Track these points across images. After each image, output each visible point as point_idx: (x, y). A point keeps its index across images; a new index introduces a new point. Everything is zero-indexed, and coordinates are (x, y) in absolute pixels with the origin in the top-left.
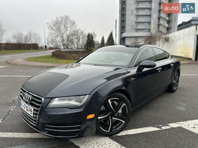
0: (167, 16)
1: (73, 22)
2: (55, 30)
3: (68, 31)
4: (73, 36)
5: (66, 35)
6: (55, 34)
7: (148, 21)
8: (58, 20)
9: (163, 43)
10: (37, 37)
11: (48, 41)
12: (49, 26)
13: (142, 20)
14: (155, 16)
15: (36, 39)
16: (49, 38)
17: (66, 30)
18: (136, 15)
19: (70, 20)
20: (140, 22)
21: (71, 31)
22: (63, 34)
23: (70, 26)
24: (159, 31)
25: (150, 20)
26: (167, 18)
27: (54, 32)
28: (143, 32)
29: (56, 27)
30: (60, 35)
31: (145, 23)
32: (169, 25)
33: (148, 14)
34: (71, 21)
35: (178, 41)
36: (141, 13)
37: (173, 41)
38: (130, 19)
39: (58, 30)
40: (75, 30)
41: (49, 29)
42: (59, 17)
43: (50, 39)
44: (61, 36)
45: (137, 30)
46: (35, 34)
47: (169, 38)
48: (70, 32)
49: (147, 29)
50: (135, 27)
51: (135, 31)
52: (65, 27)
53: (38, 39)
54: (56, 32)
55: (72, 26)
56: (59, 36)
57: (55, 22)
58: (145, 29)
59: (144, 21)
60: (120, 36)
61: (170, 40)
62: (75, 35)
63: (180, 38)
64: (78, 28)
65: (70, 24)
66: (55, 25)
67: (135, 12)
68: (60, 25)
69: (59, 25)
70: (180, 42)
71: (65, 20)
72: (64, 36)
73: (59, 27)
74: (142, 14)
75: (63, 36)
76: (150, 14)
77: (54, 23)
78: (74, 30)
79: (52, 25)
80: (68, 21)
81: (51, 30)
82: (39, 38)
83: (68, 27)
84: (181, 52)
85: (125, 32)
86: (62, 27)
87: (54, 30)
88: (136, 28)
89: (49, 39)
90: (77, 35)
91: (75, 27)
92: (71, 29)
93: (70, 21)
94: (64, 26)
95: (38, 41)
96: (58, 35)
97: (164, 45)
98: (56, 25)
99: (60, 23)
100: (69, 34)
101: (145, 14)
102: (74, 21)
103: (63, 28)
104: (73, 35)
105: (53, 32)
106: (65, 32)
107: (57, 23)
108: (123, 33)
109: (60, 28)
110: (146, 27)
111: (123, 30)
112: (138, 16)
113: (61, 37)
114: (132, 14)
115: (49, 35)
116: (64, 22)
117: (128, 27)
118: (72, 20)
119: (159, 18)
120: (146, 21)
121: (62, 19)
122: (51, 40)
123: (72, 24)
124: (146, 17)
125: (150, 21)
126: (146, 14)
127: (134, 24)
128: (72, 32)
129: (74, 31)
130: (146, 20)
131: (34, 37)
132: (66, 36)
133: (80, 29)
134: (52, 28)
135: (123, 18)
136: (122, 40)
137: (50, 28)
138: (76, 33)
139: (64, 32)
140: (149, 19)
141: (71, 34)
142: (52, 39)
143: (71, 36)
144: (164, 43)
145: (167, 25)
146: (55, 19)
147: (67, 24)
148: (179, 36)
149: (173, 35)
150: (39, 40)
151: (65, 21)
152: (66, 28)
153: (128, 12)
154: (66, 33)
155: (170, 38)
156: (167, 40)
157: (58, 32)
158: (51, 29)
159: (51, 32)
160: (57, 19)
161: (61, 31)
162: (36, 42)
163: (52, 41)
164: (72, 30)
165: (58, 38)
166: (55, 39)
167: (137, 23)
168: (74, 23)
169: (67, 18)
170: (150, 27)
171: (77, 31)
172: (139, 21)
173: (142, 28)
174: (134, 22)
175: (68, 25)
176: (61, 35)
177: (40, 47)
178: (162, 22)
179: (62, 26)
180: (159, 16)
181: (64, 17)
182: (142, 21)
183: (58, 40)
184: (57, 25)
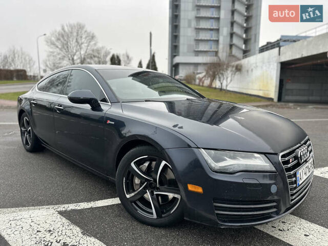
0: (243, 31)
1: (91, 35)
2: (60, 47)
3: (82, 50)
4: (91, 58)
5: (79, 56)
6: (59, 54)
7: (215, 39)
8: (64, 31)
9: (232, 75)
10: (27, 58)
11: (47, 66)
12: (49, 41)
13: (206, 37)
14: (225, 31)
15: (23, 61)
16: (49, 60)
17: (78, 47)
18: (196, 29)
19: (86, 31)
20: (202, 40)
21: (88, 50)
22: (74, 56)
23: (85, 42)
24: (231, 55)
25: (218, 37)
26: (244, 36)
27: (58, 50)
28: (207, 56)
29: (62, 42)
30: (68, 57)
31: (210, 42)
32: (246, 47)
33: (215, 28)
34: (88, 34)
35: (254, 71)
36: (204, 24)
37: (248, 71)
38: (187, 34)
39: (65, 47)
40: (95, 48)
41: (48, 46)
42: (67, 26)
43: (51, 63)
44: (71, 58)
45: (198, 53)
46: (23, 54)
47: (241, 66)
48: (86, 52)
49: (212, 51)
50: (195, 47)
51: (194, 54)
52: (76, 44)
53: (28, 61)
54: (62, 50)
55: (90, 42)
56: (66, 59)
57: (59, 35)
58: (210, 51)
59: (208, 38)
60: (170, 62)
61: (244, 70)
62: (94, 56)
63: (257, 66)
64: (100, 45)
65: (86, 38)
66: (58, 39)
67: (194, 24)
68: (68, 39)
69: (66, 38)
70: (257, 73)
71: (78, 31)
72: (75, 58)
73: (67, 44)
74: (206, 27)
75: (73, 59)
76: (217, 28)
77: (57, 35)
78: (92, 48)
79: (53, 39)
80: (83, 32)
81: (52, 48)
82: (30, 60)
83: (82, 43)
84: (258, 89)
85: (178, 55)
86: (72, 43)
87: (57, 47)
88: (196, 50)
89: (48, 63)
90: (98, 57)
91: (95, 44)
92: (88, 46)
93: (86, 33)
94: (74, 41)
95: (28, 66)
96: (64, 57)
97: (234, 77)
98: (62, 39)
99: (68, 35)
100: (85, 55)
101: (209, 27)
102: (93, 34)
103: (74, 45)
104: (92, 56)
105: (55, 50)
106: (77, 51)
107: (63, 36)
108: (175, 56)
109: (69, 44)
110: (211, 48)
111: (175, 53)
112: (198, 30)
113: (69, 59)
114: (189, 26)
115: (48, 56)
116: (75, 34)
117: (183, 48)
118: (90, 32)
119: (232, 35)
120: (212, 39)
121: (72, 29)
122: (52, 65)
123: (89, 39)
124: (211, 32)
125: (217, 39)
126: (212, 28)
127: (193, 43)
128: (89, 52)
129: (93, 51)
130: (212, 37)
131: (22, 58)
132: (79, 58)
133: (103, 48)
134: (53, 44)
135: (176, 32)
136: (174, 68)
137: (49, 44)
138: (97, 55)
139: (74, 51)
140: (216, 35)
141: (88, 55)
142: (54, 64)
143: (88, 58)
144: (235, 74)
145: (243, 47)
146: (59, 29)
147: (81, 37)
148: (256, 63)
149: (248, 61)
150: (29, 64)
151: (77, 33)
152: (79, 44)
153: (183, 23)
154: (78, 53)
155: (243, 66)
156: (239, 69)
157: (64, 51)
158: (52, 46)
159: (51, 50)
160: (63, 29)
161: (70, 51)
162: (23, 67)
163: (54, 66)
164: (89, 48)
165: (65, 62)
166: (60, 63)
167: (198, 41)
168: (93, 37)
169: (80, 28)
170: (217, 47)
171: (98, 51)
172: (200, 38)
173: (205, 50)
174: (193, 39)
175: (83, 40)
176: (70, 56)
177: (31, 76)
178: (235, 41)
179: (72, 41)
180: (232, 32)
181: (75, 26)
182: (206, 39)
183: (65, 65)
184: (64, 39)
